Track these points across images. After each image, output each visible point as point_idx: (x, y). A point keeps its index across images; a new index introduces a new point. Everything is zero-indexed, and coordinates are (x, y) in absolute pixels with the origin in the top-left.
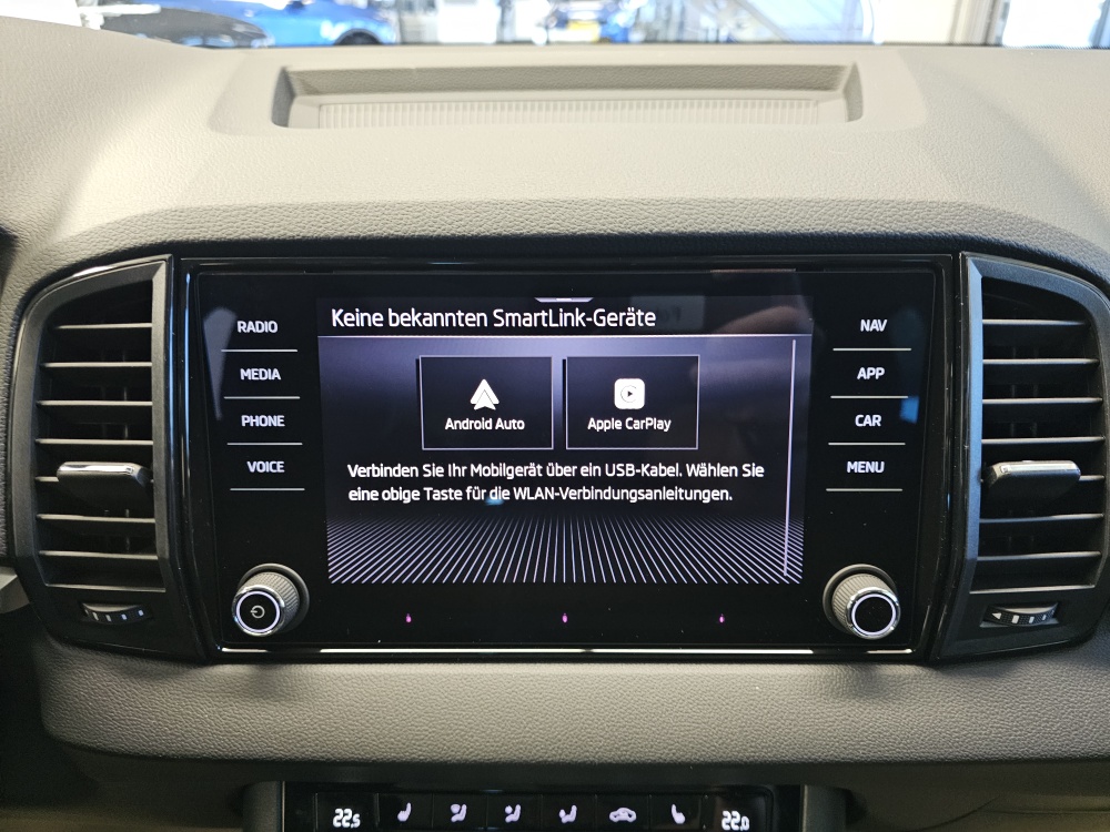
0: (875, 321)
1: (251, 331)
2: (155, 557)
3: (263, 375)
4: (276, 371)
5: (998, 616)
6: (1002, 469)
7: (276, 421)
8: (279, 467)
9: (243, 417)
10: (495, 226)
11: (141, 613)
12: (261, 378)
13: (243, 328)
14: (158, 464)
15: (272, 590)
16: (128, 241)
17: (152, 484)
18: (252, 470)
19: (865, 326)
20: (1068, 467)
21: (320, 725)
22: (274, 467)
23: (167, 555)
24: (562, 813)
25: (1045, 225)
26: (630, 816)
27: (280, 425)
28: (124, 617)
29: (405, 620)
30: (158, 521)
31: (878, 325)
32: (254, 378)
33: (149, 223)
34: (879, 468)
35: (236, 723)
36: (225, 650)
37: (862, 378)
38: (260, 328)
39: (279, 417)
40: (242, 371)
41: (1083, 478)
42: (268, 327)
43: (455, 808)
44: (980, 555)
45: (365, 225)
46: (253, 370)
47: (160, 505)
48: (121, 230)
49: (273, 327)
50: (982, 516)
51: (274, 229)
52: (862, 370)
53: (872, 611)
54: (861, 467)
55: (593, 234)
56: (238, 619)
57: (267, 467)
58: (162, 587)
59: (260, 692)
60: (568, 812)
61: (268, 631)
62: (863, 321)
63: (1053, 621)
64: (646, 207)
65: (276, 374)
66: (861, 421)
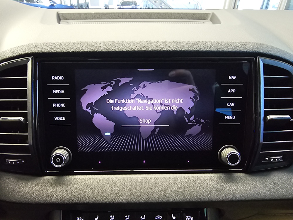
0: (233, 76)
1: (56, 79)
2: (28, 145)
3: (59, 92)
4: (63, 91)
5: (267, 159)
6: (269, 117)
7: (63, 105)
8: (64, 118)
9: (53, 104)
10: (127, 48)
11: (23, 161)
12: (59, 93)
13: (54, 78)
14: (29, 117)
15: (62, 154)
16: (20, 53)
17: (27, 123)
18: (56, 119)
19: (230, 77)
20: (288, 116)
21: (76, 193)
22: (62, 118)
23: (32, 144)
24: (141, 217)
25: (280, 49)
26: (160, 217)
27: (64, 106)
28: (18, 163)
29: (99, 162)
30: (29, 134)
31: (234, 77)
32: (57, 93)
33: (26, 47)
34: (234, 118)
35: (51, 193)
36: (47, 172)
37: (229, 92)
38: (59, 78)
39: (64, 104)
40: (53, 91)
41: (291, 120)
42: (61, 78)
43: (111, 216)
44: (263, 141)
45: (90, 48)
46: (56, 90)
47: (30, 129)
48: (18, 49)
49: (62, 78)
50: (264, 131)
51: (64, 49)
52: (229, 90)
53: (233, 158)
54: (228, 117)
55: (155, 51)
56: (52, 162)
57: (60, 118)
58: (29, 153)
59: (58, 183)
60: (143, 217)
61: (61, 166)
62: (230, 76)
63: (282, 160)
64: (170, 43)
65: (63, 92)
66: (229, 104)
